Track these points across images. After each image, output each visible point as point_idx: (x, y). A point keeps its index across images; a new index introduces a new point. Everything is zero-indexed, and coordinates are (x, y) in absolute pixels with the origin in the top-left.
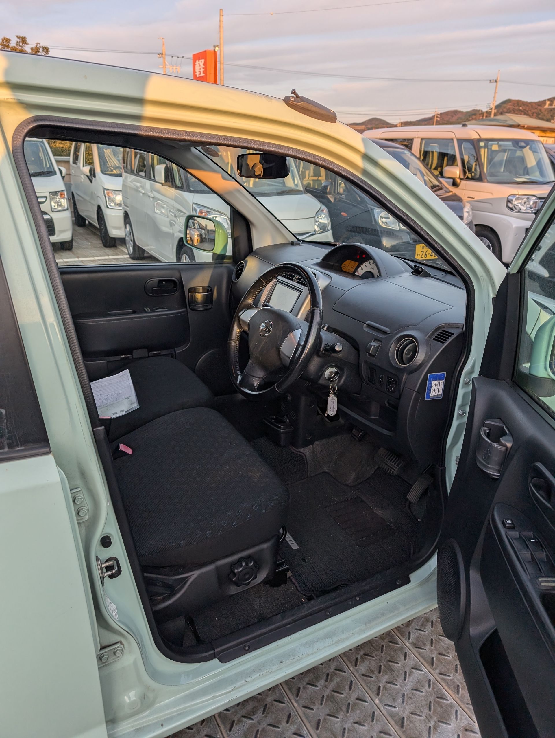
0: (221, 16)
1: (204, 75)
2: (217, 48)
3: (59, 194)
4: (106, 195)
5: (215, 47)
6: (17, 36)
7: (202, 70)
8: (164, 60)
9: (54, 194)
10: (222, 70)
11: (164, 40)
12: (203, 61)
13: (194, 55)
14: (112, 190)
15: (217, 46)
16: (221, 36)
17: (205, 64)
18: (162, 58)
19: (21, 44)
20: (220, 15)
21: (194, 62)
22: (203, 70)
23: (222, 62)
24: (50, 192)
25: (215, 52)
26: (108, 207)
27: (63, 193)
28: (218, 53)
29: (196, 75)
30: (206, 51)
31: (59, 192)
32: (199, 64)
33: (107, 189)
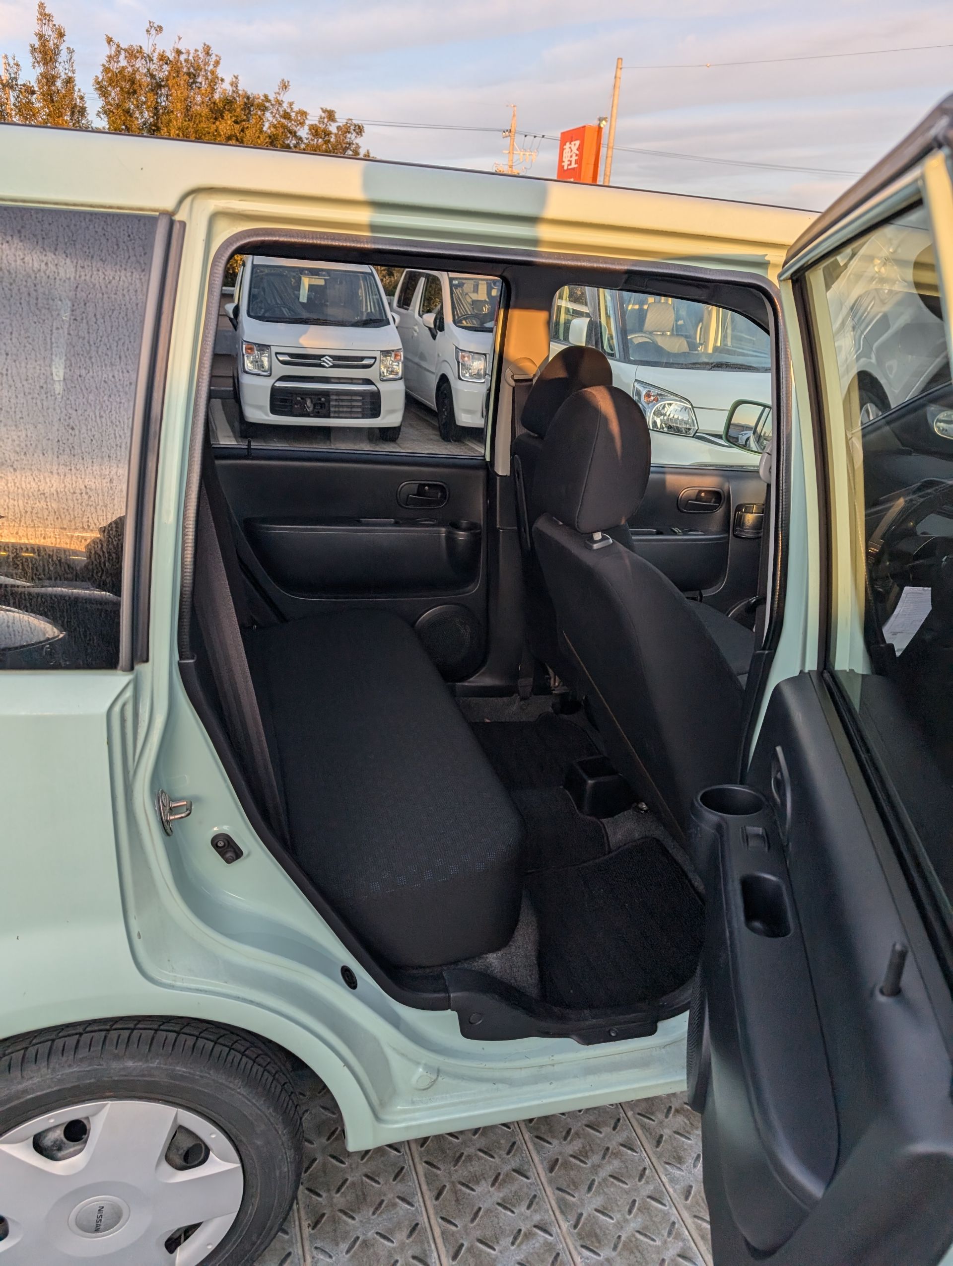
0: (619, 70)
1: (576, 166)
2: (604, 122)
3: (393, 354)
4: (460, 360)
5: (600, 120)
6: (322, 109)
7: (574, 158)
8: (513, 141)
9: (386, 353)
10: (609, 159)
11: (515, 108)
12: (578, 143)
13: (563, 134)
14: (470, 352)
15: (605, 119)
16: (616, 102)
17: (580, 148)
18: (509, 138)
19: (326, 120)
20: (617, 67)
21: (563, 142)
22: (577, 158)
23: (611, 145)
24: (381, 351)
25: (600, 128)
26: (460, 379)
27: (398, 353)
28: (605, 132)
29: (563, 167)
30: (584, 127)
31: (393, 351)
32: (570, 148)
33: (463, 351)
